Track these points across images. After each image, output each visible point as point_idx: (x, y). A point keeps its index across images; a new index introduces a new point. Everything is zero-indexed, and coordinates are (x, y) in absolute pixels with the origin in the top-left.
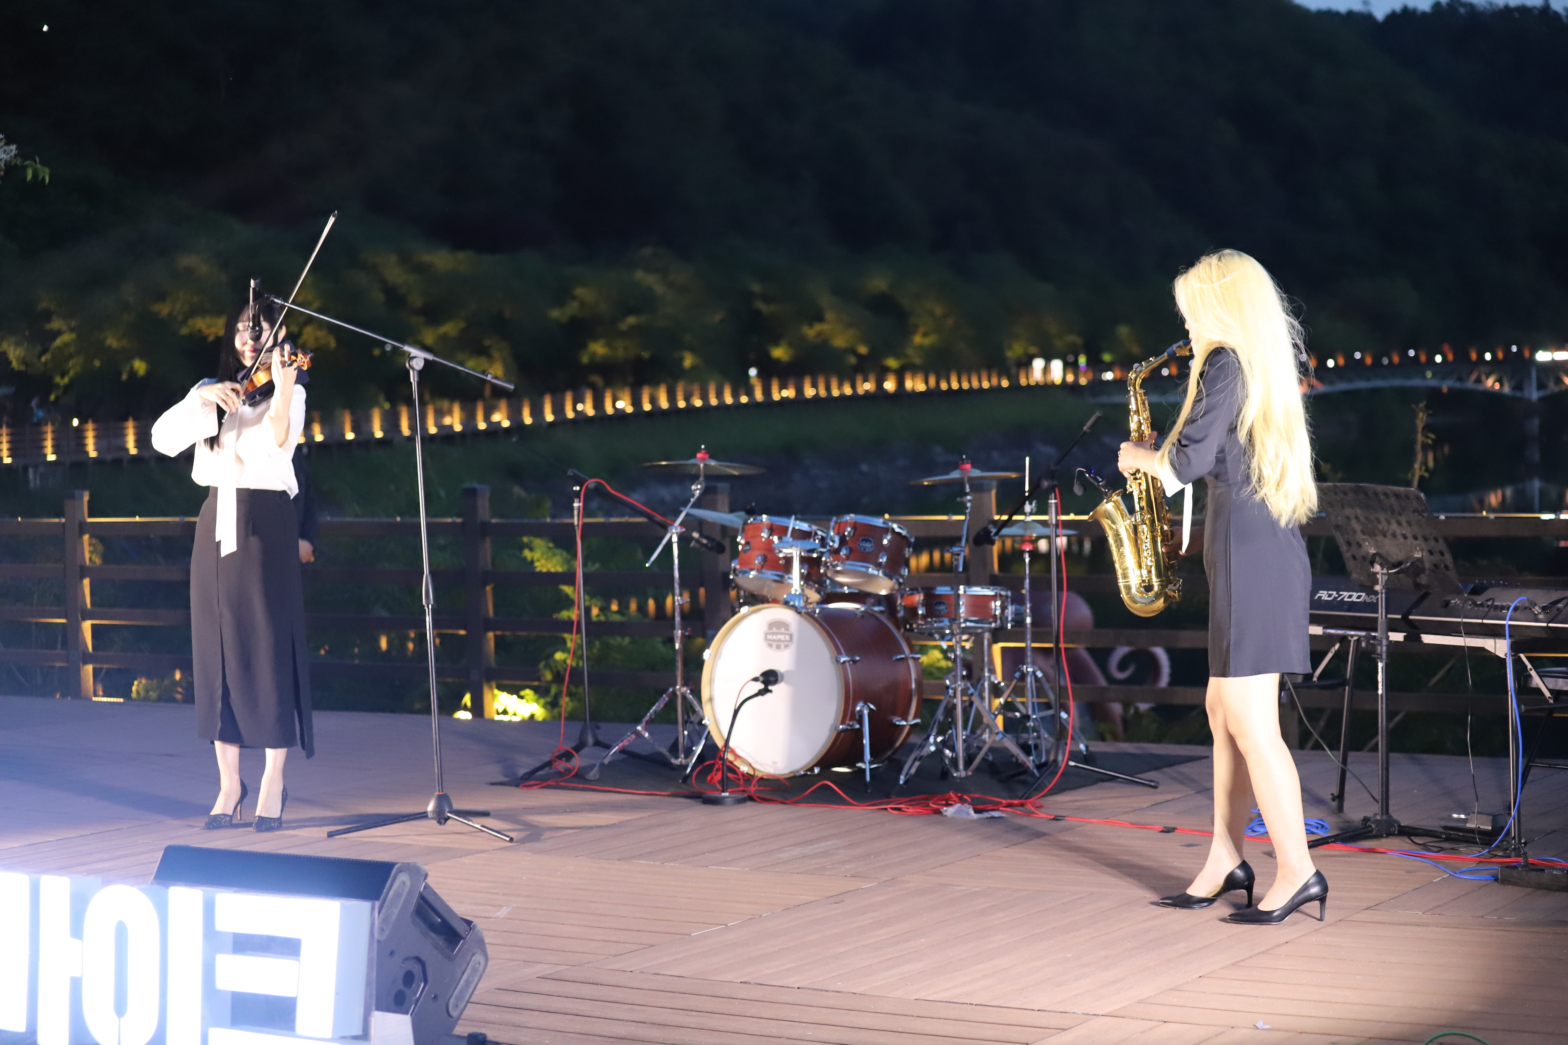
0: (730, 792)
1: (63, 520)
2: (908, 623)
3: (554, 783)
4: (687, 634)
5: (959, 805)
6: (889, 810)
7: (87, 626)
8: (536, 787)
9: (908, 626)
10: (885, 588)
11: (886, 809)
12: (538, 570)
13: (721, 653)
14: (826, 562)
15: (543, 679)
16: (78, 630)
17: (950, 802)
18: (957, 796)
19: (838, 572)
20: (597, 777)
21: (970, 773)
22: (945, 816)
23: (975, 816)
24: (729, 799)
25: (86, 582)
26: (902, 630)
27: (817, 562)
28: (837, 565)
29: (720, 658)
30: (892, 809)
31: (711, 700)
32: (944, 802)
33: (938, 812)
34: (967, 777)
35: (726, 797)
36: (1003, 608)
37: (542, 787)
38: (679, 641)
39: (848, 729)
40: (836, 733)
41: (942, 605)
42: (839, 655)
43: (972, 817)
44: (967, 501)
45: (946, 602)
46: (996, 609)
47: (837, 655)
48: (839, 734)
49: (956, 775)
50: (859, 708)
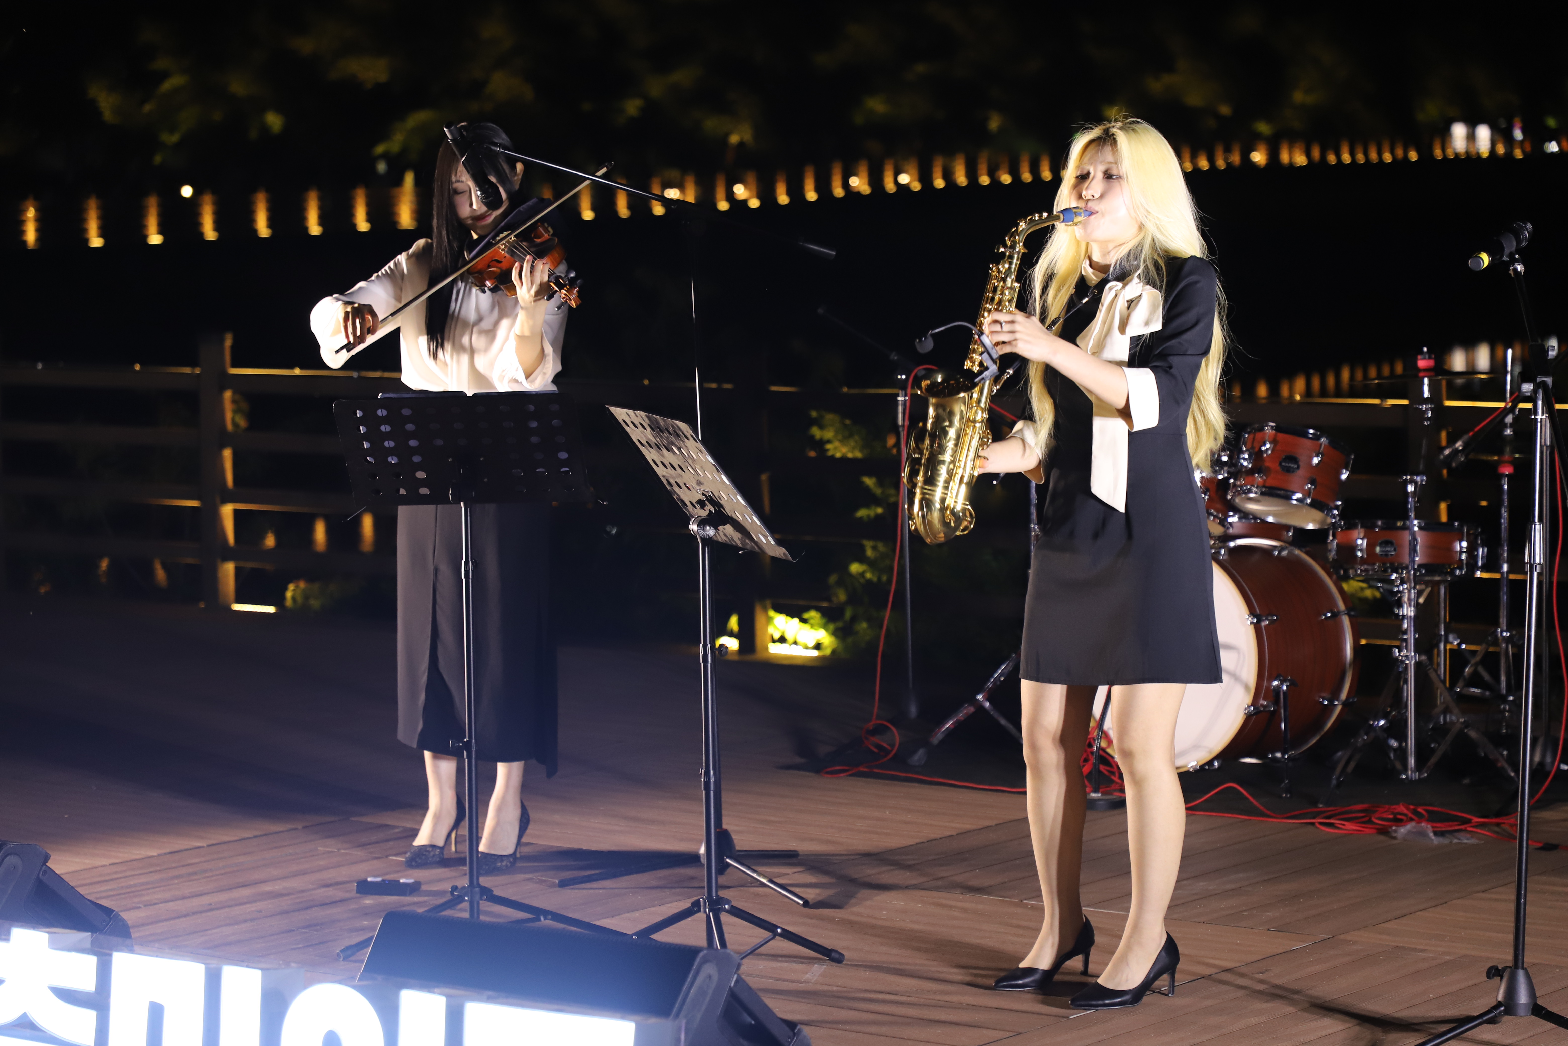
0: (1103, 794)
1: (197, 371)
2: (1341, 567)
3: (866, 770)
5: (1413, 824)
6: (1317, 825)
7: (227, 511)
8: (842, 775)
9: (1342, 572)
10: (1313, 521)
11: (1313, 824)
12: (830, 453)
14: (1234, 485)
15: (834, 599)
16: (216, 518)
17: (1399, 817)
18: (1408, 809)
19: (1250, 499)
20: (923, 762)
21: (1426, 775)
22: (1395, 838)
23: (1436, 840)
24: (1101, 803)
25: (227, 453)
26: (1334, 577)
27: (1223, 486)
28: (1250, 491)
30: (1321, 824)
32: (1391, 816)
33: (1383, 831)
34: (1420, 780)
35: (1099, 800)
36: (1471, 550)
37: (851, 775)
39: (1261, 711)
40: (1245, 717)
41: (1389, 545)
42: (1252, 613)
43: (1432, 840)
44: (1427, 409)
45: (1394, 542)
46: (1461, 552)
47: (1248, 613)
48: (1249, 717)
49: (1404, 777)
50: (1275, 683)
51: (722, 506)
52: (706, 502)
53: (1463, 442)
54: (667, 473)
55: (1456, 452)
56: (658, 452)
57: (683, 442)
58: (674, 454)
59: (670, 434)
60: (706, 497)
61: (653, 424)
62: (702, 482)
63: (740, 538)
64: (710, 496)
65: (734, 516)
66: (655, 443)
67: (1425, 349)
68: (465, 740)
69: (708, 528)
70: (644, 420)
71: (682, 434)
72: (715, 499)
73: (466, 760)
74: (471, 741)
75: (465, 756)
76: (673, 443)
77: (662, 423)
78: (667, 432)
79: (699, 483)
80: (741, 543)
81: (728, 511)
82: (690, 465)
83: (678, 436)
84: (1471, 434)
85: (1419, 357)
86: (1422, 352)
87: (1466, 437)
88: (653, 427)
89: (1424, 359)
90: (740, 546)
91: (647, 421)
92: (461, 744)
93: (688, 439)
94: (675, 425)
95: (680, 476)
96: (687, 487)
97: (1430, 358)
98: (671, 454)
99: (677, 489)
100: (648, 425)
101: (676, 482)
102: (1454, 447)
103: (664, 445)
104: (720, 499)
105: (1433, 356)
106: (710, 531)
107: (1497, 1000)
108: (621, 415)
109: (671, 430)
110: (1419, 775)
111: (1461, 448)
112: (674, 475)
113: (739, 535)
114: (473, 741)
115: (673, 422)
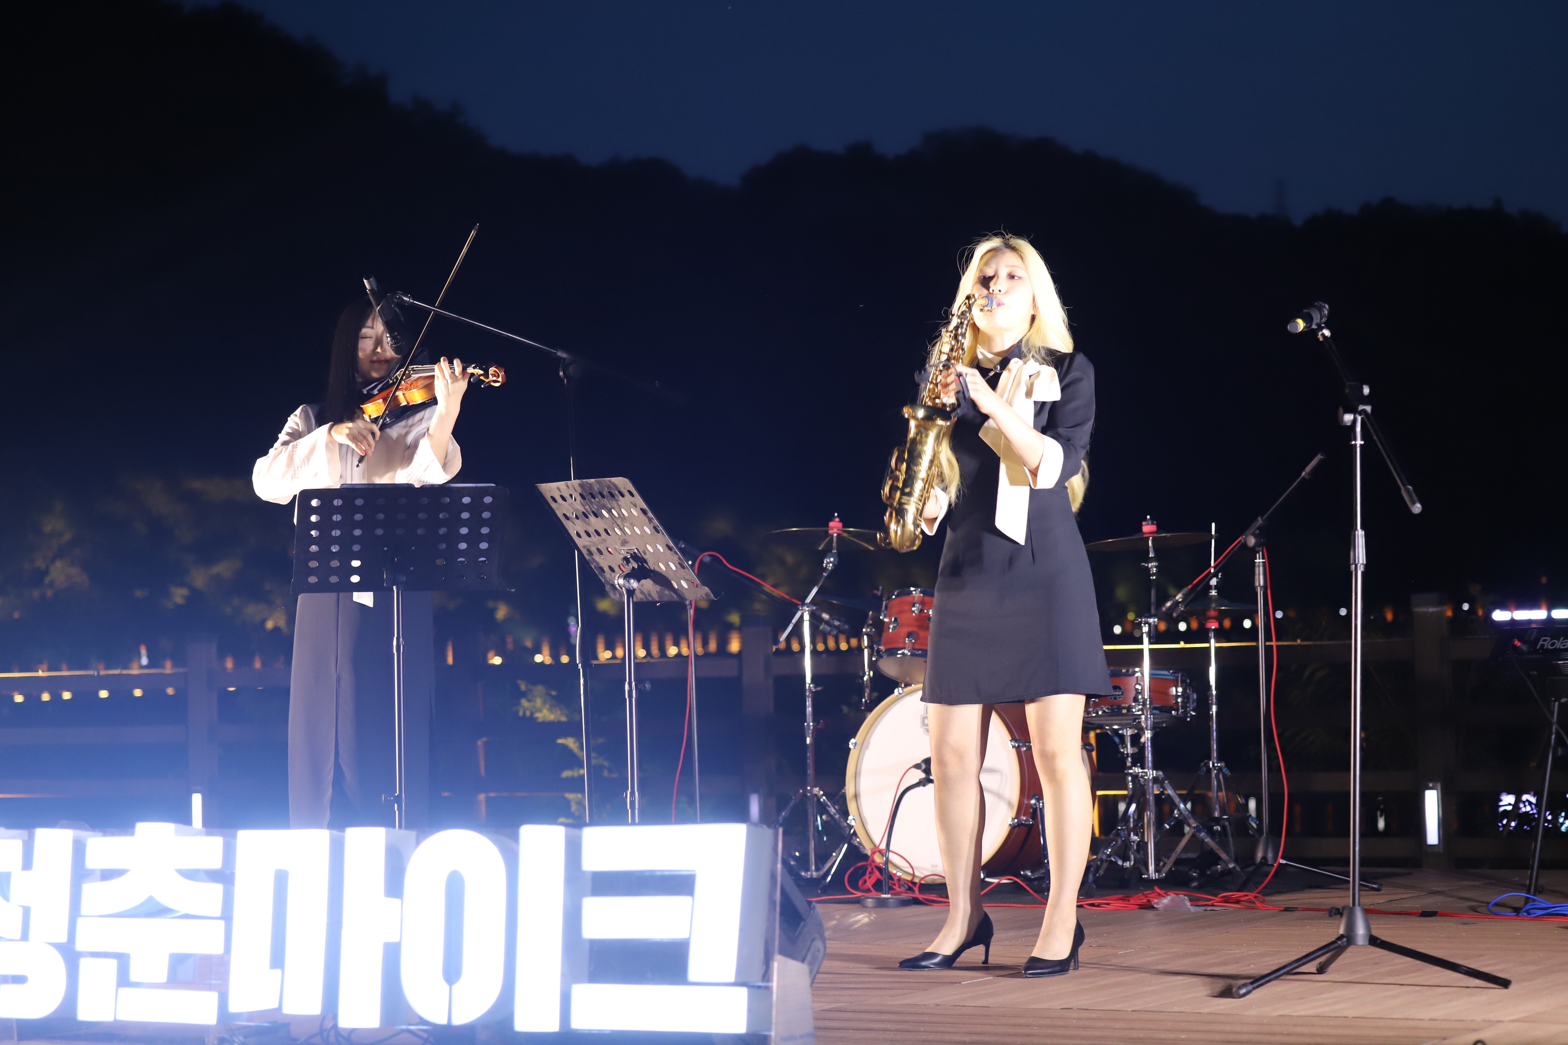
0: (892, 894)
4: (818, 727)
5: (1169, 896)
13: (869, 743)
18: (1163, 891)
21: (1164, 875)
22: (1157, 910)
23: (1193, 909)
24: (892, 900)
29: (867, 748)
31: (856, 796)
32: (1149, 896)
33: (1145, 906)
34: (1159, 879)
36: (1185, 695)
38: (811, 736)
39: (1022, 824)
40: (1010, 828)
41: (1118, 690)
42: (1013, 739)
43: (1189, 909)
44: (1152, 567)
45: (1122, 687)
46: (1177, 696)
47: (1010, 738)
48: (1013, 828)
49: (1146, 876)
50: (1033, 802)
51: (645, 561)
52: (631, 560)
53: (1183, 594)
54: (590, 542)
55: (1177, 603)
56: (584, 521)
57: (617, 501)
58: (602, 518)
59: (603, 496)
60: (631, 554)
61: (586, 492)
62: (627, 541)
63: (658, 590)
64: (635, 553)
65: (657, 569)
66: (583, 513)
67: (1148, 517)
68: (396, 795)
69: (632, 581)
70: (575, 490)
71: (617, 493)
72: (640, 555)
73: (397, 812)
74: (402, 796)
75: (396, 809)
76: (604, 507)
77: (596, 488)
78: (600, 497)
79: (624, 543)
80: (659, 596)
81: (650, 564)
82: (618, 525)
83: (612, 495)
84: (1190, 586)
85: (1144, 523)
86: (1145, 519)
87: (1185, 590)
88: (585, 494)
89: (1148, 524)
90: (657, 599)
91: (579, 490)
92: (392, 798)
93: (623, 496)
94: (612, 485)
95: (605, 540)
96: (609, 551)
97: (1152, 524)
98: (599, 519)
99: (597, 557)
100: (580, 494)
101: (598, 550)
102: (1174, 600)
103: (593, 512)
104: (645, 554)
105: (1155, 523)
106: (634, 584)
107: (1338, 933)
108: (550, 492)
109: (605, 493)
110: (1158, 875)
111: (1180, 600)
112: (597, 542)
113: (658, 588)
114: (403, 795)
115: (610, 481)
